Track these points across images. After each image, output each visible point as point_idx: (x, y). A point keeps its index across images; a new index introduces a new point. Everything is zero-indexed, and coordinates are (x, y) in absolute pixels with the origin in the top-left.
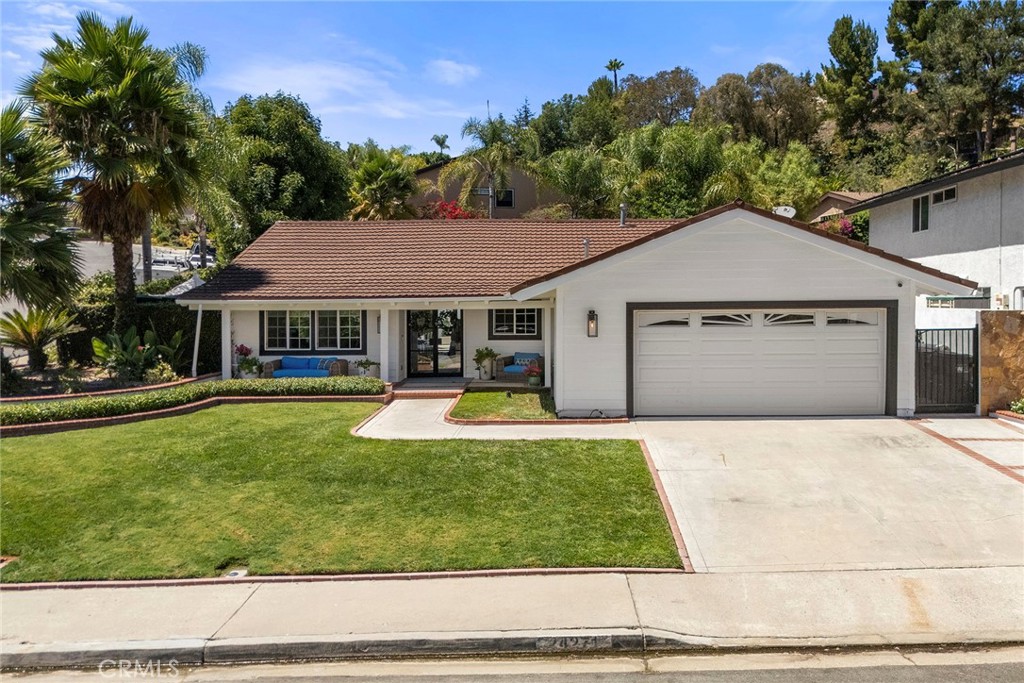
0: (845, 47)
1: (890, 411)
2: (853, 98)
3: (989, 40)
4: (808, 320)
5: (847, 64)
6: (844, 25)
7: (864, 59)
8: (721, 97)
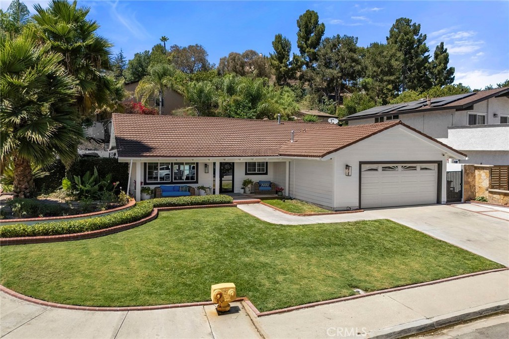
0: (280, 47)
1: (439, 202)
2: (283, 69)
3: (342, 53)
4: (414, 168)
5: (280, 54)
6: (279, 38)
7: (286, 53)
8: (232, 62)
